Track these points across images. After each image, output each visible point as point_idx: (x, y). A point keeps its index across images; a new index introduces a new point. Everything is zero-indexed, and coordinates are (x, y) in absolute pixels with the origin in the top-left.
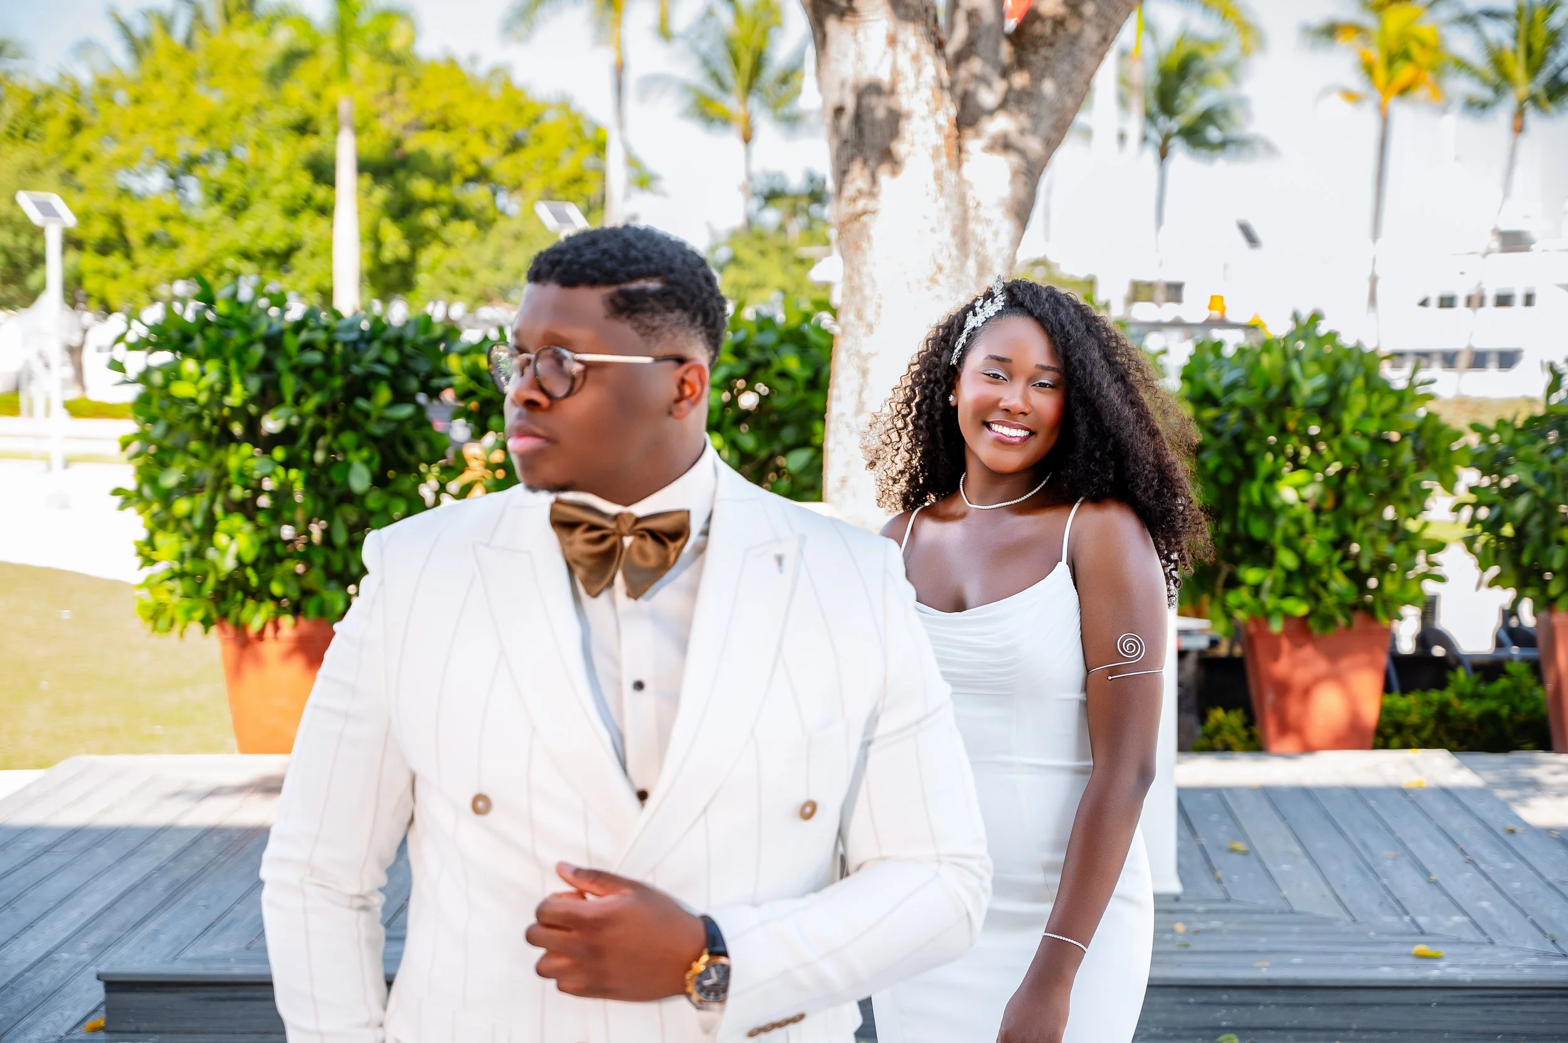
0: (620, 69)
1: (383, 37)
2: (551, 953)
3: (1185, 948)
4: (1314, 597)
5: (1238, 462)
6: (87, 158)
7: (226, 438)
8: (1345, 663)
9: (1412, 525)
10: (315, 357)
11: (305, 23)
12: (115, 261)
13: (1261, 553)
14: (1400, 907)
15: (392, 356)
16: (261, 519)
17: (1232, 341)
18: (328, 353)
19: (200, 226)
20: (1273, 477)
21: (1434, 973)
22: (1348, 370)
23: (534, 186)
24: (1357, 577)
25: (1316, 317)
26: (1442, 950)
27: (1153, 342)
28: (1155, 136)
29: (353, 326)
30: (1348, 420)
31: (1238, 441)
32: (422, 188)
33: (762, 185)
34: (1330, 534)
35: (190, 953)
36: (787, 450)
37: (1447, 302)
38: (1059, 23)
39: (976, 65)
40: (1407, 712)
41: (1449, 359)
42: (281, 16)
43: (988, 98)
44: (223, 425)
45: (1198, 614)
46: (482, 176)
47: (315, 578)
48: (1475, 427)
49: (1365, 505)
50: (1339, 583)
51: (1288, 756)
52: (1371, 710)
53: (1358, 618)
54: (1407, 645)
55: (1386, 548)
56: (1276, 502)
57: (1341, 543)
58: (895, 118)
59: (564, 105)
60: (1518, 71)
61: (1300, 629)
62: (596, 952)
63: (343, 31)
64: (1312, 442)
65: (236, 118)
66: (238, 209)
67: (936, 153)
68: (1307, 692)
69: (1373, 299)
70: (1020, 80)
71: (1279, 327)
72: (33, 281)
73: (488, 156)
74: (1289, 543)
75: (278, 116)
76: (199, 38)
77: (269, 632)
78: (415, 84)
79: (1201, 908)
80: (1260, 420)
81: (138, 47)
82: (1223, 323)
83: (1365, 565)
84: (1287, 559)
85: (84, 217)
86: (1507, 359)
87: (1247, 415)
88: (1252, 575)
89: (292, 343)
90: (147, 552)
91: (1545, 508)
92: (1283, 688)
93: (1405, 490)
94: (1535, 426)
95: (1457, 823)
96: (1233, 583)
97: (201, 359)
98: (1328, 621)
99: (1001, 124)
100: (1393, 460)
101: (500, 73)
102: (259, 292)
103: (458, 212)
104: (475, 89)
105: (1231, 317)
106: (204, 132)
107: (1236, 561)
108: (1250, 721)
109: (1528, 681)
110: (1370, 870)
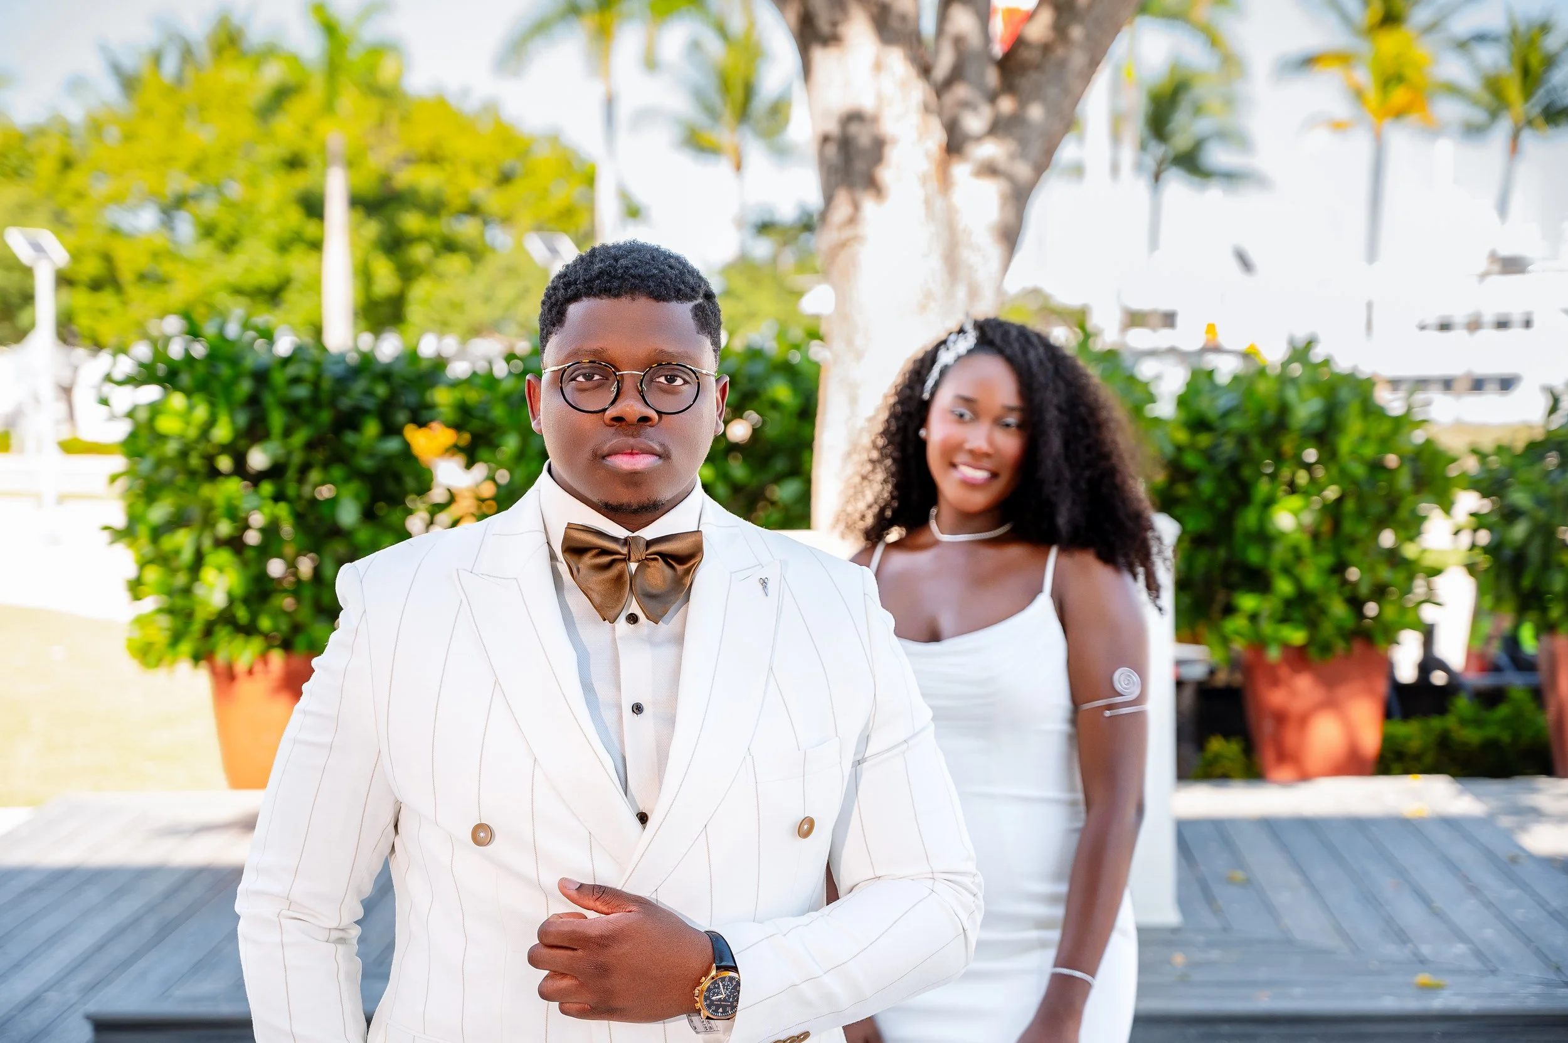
0: (610, 103)
1: (372, 70)
2: (555, 974)
3: (1184, 980)
4: (1311, 624)
5: (1233, 488)
6: (79, 195)
7: (214, 474)
8: (1342, 692)
9: (1410, 551)
10: (301, 392)
11: (294, 59)
12: (107, 299)
13: (1258, 581)
14: (1402, 937)
15: (381, 390)
16: (250, 554)
17: (1226, 368)
18: (316, 385)
19: (189, 262)
20: (1269, 503)
21: (1438, 1003)
22: (1344, 394)
23: (525, 218)
24: (1356, 603)
25: (1310, 343)
26: (1446, 980)
27: (1146, 370)
28: (1150, 162)
29: (341, 358)
30: (1345, 444)
31: (1234, 467)
32: (412, 222)
33: (754, 217)
34: (1327, 560)
35: (179, 992)
36: (779, 479)
37: (1445, 327)
38: (1046, 48)
39: (961, 91)
40: (1408, 739)
41: (1447, 384)
42: (270, 51)
43: (974, 122)
44: (210, 460)
45: (1195, 640)
46: (473, 210)
47: (305, 614)
48: (1475, 451)
49: (1362, 530)
50: (1339, 609)
51: (1285, 784)
52: (1370, 738)
53: (1358, 647)
54: (1406, 673)
55: (1384, 573)
56: (1271, 529)
57: (1339, 569)
58: (879, 146)
59: (554, 139)
60: (1513, 91)
61: (1298, 657)
62: (603, 971)
63: (334, 67)
64: (1308, 467)
65: (227, 154)
66: (229, 245)
67: (924, 180)
68: (1304, 720)
69: (1369, 326)
70: (1006, 105)
71: (1274, 354)
72: (23, 318)
73: (479, 189)
74: (1287, 570)
75: (269, 152)
76: (190, 74)
77: (258, 668)
78: (405, 119)
79: (1201, 938)
80: (1256, 446)
81: (129, 83)
82: (1217, 349)
83: (1364, 590)
84: (1284, 587)
85: (76, 256)
86: (1506, 384)
87: (1243, 441)
88: (1248, 602)
89: (279, 378)
90: (136, 587)
91: (1545, 532)
92: (1281, 718)
93: (1403, 513)
94: (1535, 450)
95: (1461, 852)
96: (1229, 610)
97: (188, 393)
98: (1326, 648)
99: (990, 150)
100: (1391, 484)
101: (491, 109)
102: (246, 326)
103: (449, 246)
104: (464, 123)
105: (1226, 344)
106: (196, 168)
107: (1232, 588)
108: (1250, 749)
109: (1529, 707)
110: (1371, 900)
